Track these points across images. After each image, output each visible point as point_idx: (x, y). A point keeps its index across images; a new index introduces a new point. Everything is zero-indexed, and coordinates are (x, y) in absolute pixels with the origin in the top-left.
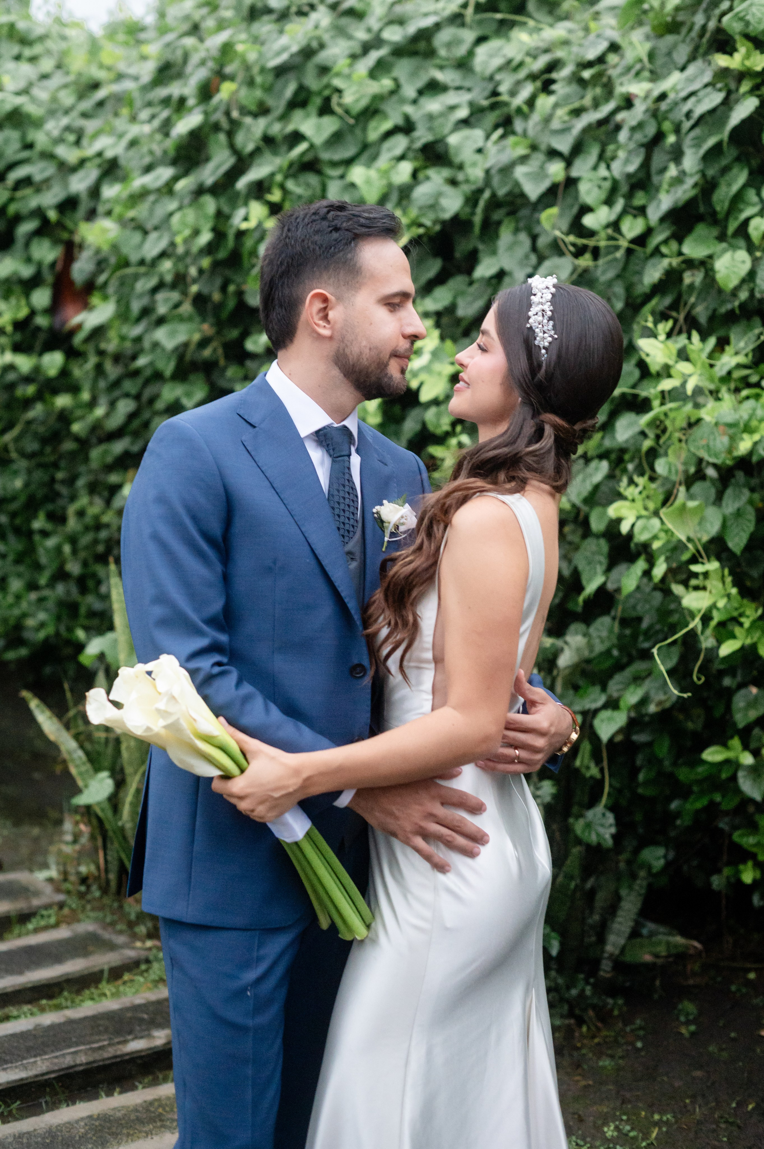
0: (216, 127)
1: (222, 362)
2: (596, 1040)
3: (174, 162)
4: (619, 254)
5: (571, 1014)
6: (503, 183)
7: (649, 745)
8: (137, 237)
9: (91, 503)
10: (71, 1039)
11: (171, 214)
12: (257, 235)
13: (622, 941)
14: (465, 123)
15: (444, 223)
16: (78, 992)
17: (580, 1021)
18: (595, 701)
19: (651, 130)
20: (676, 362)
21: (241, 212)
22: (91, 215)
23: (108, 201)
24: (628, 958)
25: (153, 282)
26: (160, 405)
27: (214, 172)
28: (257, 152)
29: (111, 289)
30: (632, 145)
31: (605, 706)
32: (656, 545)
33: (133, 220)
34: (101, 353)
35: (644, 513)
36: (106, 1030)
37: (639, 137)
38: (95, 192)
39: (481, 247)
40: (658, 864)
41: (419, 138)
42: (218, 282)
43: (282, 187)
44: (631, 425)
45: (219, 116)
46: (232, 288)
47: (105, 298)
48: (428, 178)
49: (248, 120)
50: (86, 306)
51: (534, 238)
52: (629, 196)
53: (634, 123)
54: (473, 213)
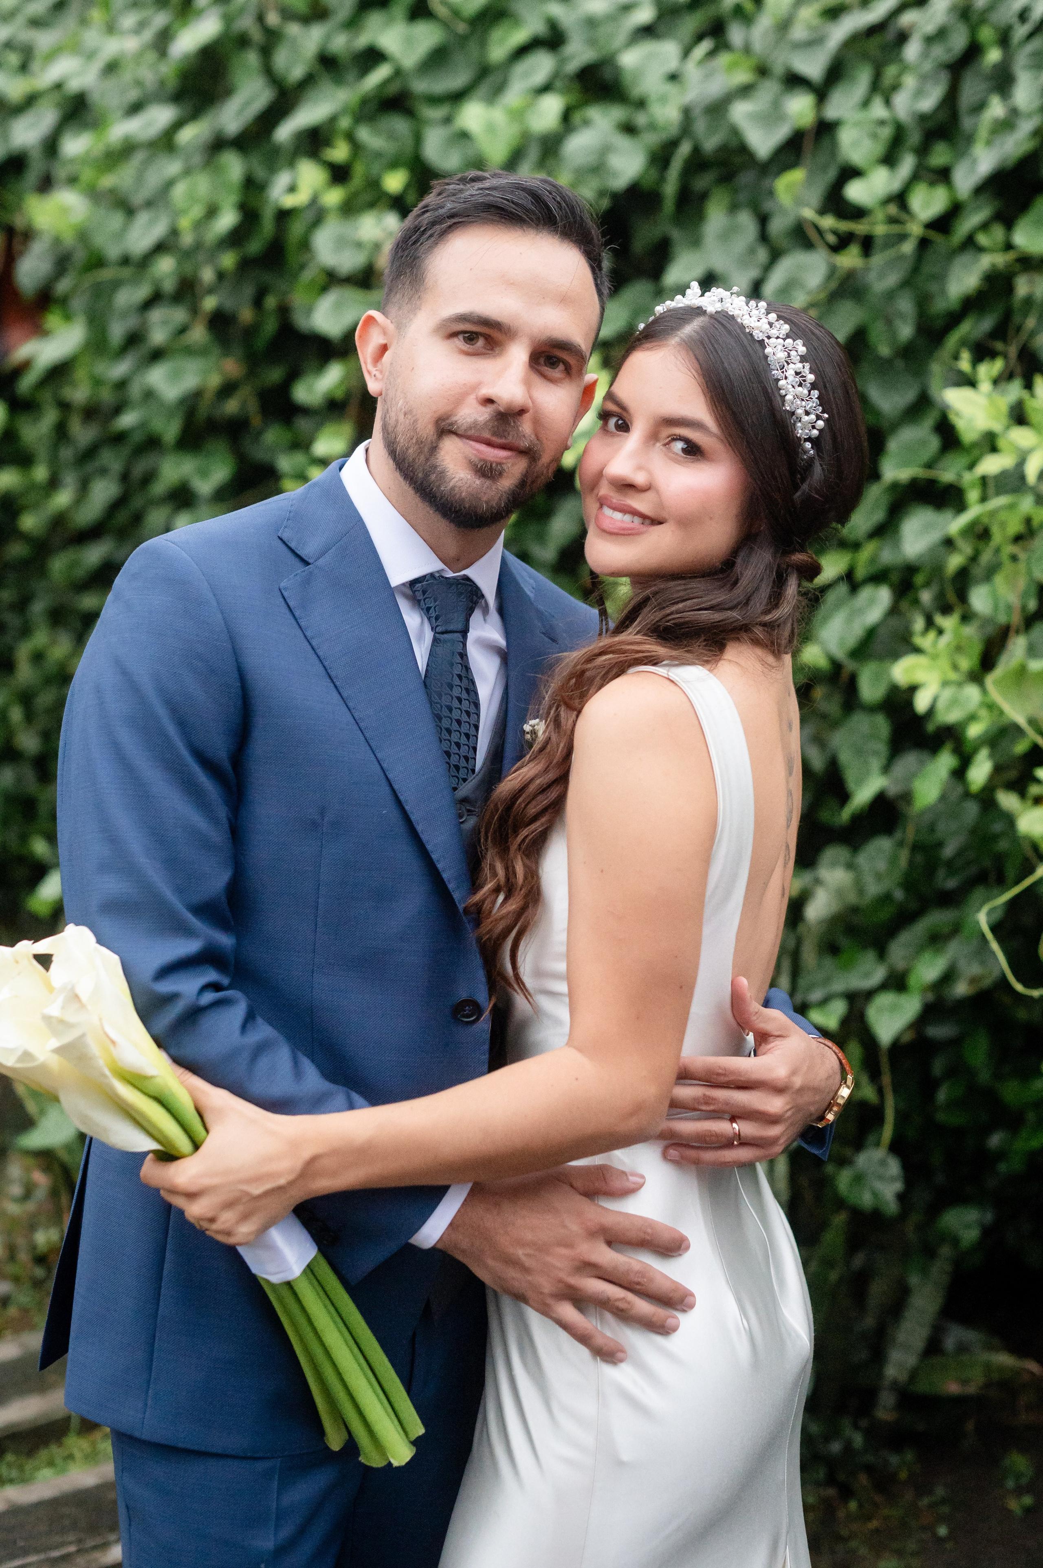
0: (242, 41)
1: (256, 421)
2: (874, 1524)
3: (177, 97)
4: (908, 248)
5: (831, 1480)
6: (712, 129)
7: (956, 1043)
8: (116, 220)
9: (54, 642)
10: (15, 1542)
11: (169, 184)
12: (309, 216)
13: (911, 1360)
14: (648, 32)
15: (616, 197)
16: (31, 1453)
17: (846, 1493)
18: (867, 975)
19: (959, 41)
20: (1008, 428)
21: (282, 179)
22: (46, 185)
23: (72, 161)
24: (922, 1387)
25: (142, 292)
26: (159, 488)
27: (240, 112)
28: (308, 81)
29: (78, 303)
30: (928, 66)
31: (884, 986)
32: (974, 731)
33: (112, 191)
34: (64, 406)
35: (953, 676)
36: (74, 1526)
37: (940, 52)
38: (51, 146)
39: (675, 234)
40: (970, 1235)
41: (572, 57)
42: (248, 291)
43: (350, 137)
44: (927, 528)
45: (246, 23)
46: (271, 302)
47: (68, 317)
48: (586, 123)
49: (293, 29)
50: (39, 331)
51: (763, 220)
52: (923, 151)
53: (930, 28)
54: (662, 179)
